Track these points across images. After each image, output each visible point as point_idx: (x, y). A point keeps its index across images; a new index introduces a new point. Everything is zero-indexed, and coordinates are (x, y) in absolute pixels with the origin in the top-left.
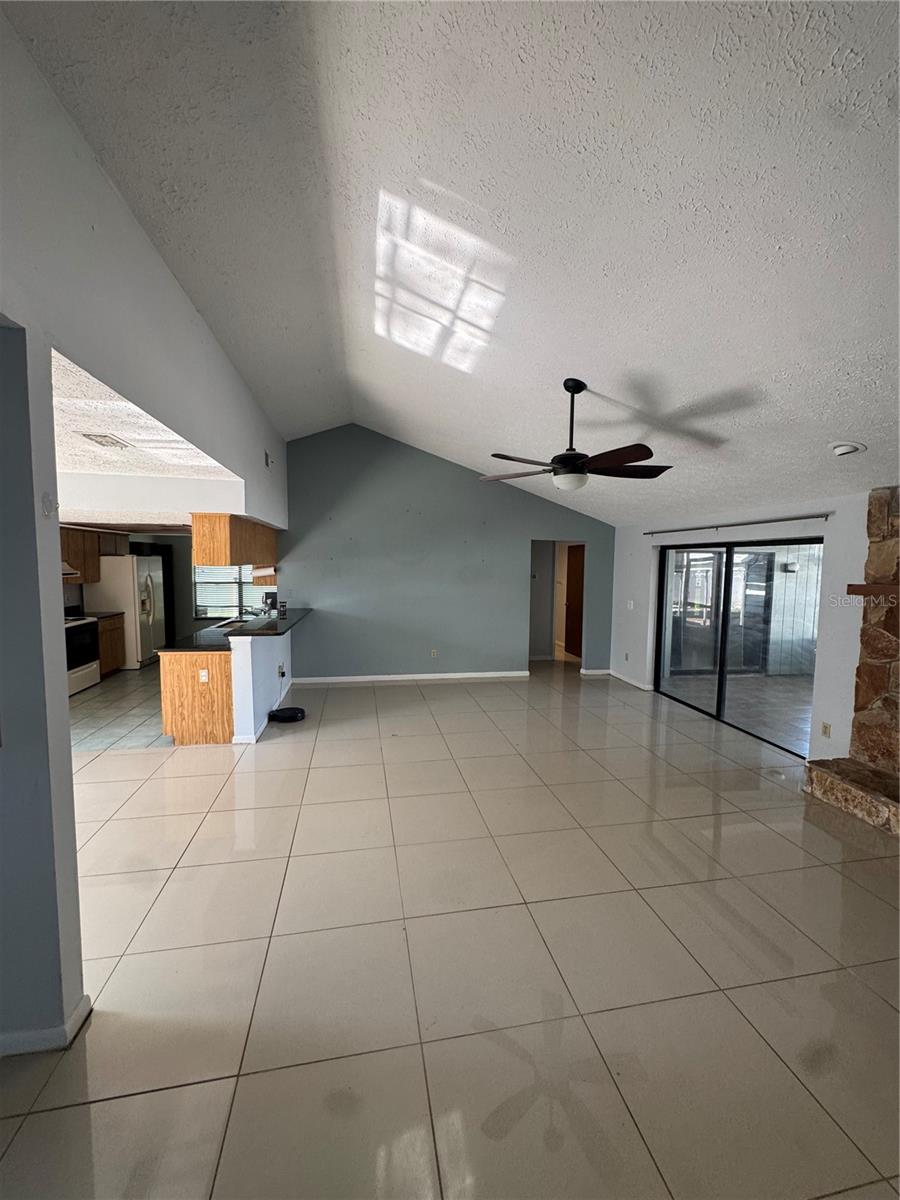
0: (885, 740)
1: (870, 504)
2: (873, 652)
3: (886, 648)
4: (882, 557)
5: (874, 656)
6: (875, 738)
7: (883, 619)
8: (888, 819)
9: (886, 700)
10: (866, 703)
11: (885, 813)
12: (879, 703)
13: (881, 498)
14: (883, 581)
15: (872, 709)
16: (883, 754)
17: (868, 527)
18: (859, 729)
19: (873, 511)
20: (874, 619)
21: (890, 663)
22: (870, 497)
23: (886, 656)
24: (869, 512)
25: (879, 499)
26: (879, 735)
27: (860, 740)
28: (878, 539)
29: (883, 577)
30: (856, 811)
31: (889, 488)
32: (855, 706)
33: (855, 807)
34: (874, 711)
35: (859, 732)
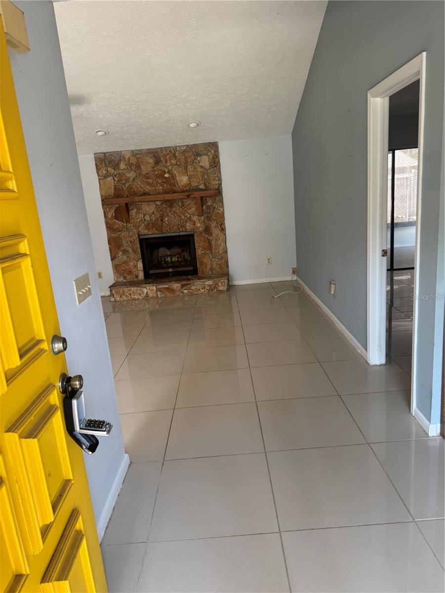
0: (127, 267)
1: (96, 160)
2: (113, 231)
3: (118, 228)
4: (106, 186)
5: (114, 232)
6: (123, 269)
7: (114, 215)
8: (147, 292)
9: (123, 250)
10: (116, 255)
11: (145, 290)
12: (121, 253)
13: (100, 158)
14: (109, 197)
15: (118, 257)
16: (128, 274)
17: (97, 172)
18: (116, 268)
19: (98, 164)
20: (110, 216)
21: (121, 234)
22: (95, 157)
23: (119, 231)
24: (96, 164)
25: (99, 158)
26: (124, 267)
27: (117, 272)
28: (102, 178)
29: (109, 196)
30: (135, 296)
31: (102, 153)
32: (111, 258)
33: (134, 295)
34: (120, 257)
35: (116, 269)
